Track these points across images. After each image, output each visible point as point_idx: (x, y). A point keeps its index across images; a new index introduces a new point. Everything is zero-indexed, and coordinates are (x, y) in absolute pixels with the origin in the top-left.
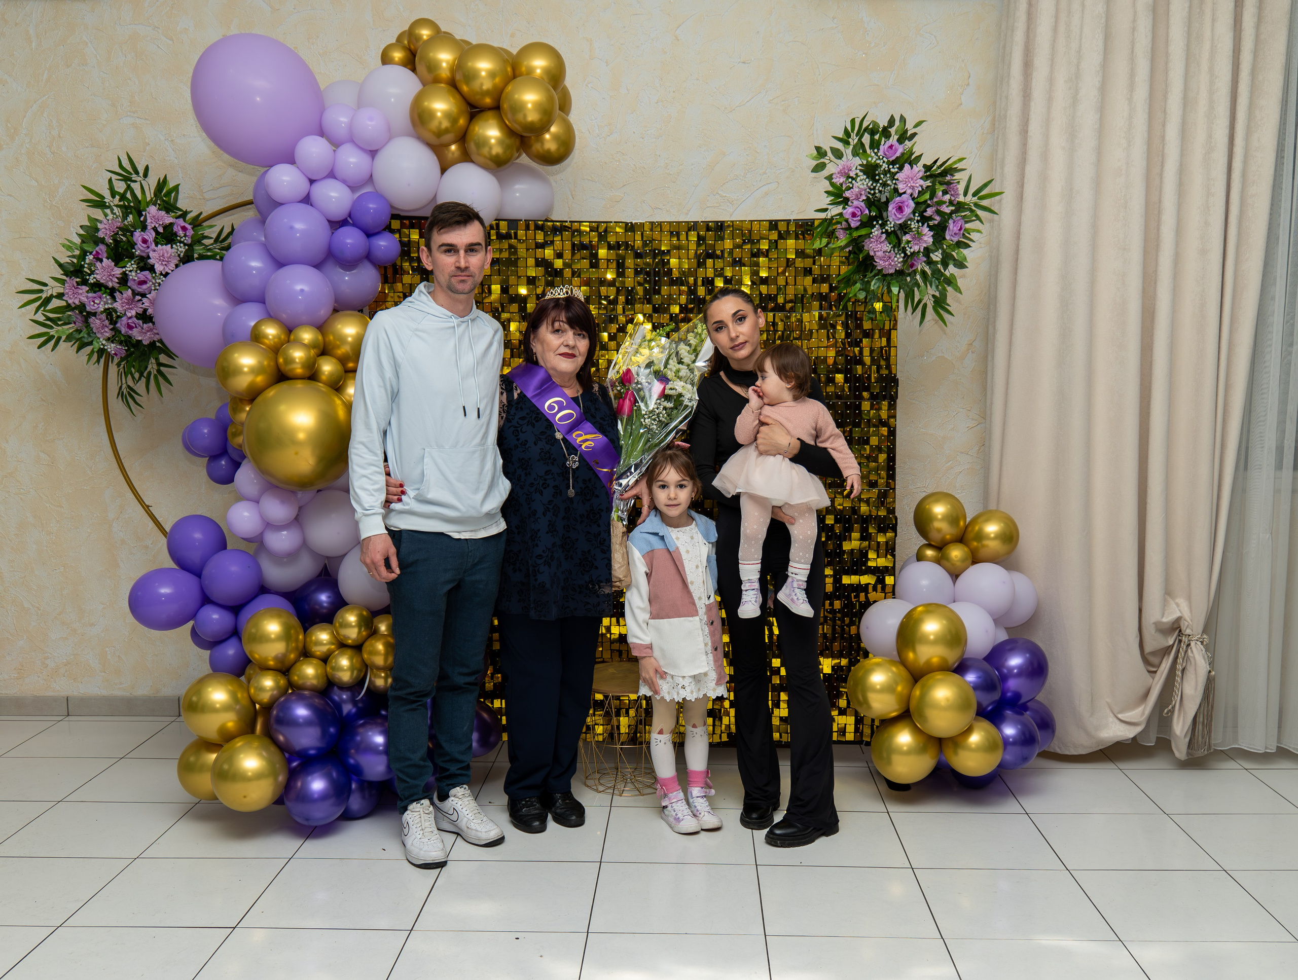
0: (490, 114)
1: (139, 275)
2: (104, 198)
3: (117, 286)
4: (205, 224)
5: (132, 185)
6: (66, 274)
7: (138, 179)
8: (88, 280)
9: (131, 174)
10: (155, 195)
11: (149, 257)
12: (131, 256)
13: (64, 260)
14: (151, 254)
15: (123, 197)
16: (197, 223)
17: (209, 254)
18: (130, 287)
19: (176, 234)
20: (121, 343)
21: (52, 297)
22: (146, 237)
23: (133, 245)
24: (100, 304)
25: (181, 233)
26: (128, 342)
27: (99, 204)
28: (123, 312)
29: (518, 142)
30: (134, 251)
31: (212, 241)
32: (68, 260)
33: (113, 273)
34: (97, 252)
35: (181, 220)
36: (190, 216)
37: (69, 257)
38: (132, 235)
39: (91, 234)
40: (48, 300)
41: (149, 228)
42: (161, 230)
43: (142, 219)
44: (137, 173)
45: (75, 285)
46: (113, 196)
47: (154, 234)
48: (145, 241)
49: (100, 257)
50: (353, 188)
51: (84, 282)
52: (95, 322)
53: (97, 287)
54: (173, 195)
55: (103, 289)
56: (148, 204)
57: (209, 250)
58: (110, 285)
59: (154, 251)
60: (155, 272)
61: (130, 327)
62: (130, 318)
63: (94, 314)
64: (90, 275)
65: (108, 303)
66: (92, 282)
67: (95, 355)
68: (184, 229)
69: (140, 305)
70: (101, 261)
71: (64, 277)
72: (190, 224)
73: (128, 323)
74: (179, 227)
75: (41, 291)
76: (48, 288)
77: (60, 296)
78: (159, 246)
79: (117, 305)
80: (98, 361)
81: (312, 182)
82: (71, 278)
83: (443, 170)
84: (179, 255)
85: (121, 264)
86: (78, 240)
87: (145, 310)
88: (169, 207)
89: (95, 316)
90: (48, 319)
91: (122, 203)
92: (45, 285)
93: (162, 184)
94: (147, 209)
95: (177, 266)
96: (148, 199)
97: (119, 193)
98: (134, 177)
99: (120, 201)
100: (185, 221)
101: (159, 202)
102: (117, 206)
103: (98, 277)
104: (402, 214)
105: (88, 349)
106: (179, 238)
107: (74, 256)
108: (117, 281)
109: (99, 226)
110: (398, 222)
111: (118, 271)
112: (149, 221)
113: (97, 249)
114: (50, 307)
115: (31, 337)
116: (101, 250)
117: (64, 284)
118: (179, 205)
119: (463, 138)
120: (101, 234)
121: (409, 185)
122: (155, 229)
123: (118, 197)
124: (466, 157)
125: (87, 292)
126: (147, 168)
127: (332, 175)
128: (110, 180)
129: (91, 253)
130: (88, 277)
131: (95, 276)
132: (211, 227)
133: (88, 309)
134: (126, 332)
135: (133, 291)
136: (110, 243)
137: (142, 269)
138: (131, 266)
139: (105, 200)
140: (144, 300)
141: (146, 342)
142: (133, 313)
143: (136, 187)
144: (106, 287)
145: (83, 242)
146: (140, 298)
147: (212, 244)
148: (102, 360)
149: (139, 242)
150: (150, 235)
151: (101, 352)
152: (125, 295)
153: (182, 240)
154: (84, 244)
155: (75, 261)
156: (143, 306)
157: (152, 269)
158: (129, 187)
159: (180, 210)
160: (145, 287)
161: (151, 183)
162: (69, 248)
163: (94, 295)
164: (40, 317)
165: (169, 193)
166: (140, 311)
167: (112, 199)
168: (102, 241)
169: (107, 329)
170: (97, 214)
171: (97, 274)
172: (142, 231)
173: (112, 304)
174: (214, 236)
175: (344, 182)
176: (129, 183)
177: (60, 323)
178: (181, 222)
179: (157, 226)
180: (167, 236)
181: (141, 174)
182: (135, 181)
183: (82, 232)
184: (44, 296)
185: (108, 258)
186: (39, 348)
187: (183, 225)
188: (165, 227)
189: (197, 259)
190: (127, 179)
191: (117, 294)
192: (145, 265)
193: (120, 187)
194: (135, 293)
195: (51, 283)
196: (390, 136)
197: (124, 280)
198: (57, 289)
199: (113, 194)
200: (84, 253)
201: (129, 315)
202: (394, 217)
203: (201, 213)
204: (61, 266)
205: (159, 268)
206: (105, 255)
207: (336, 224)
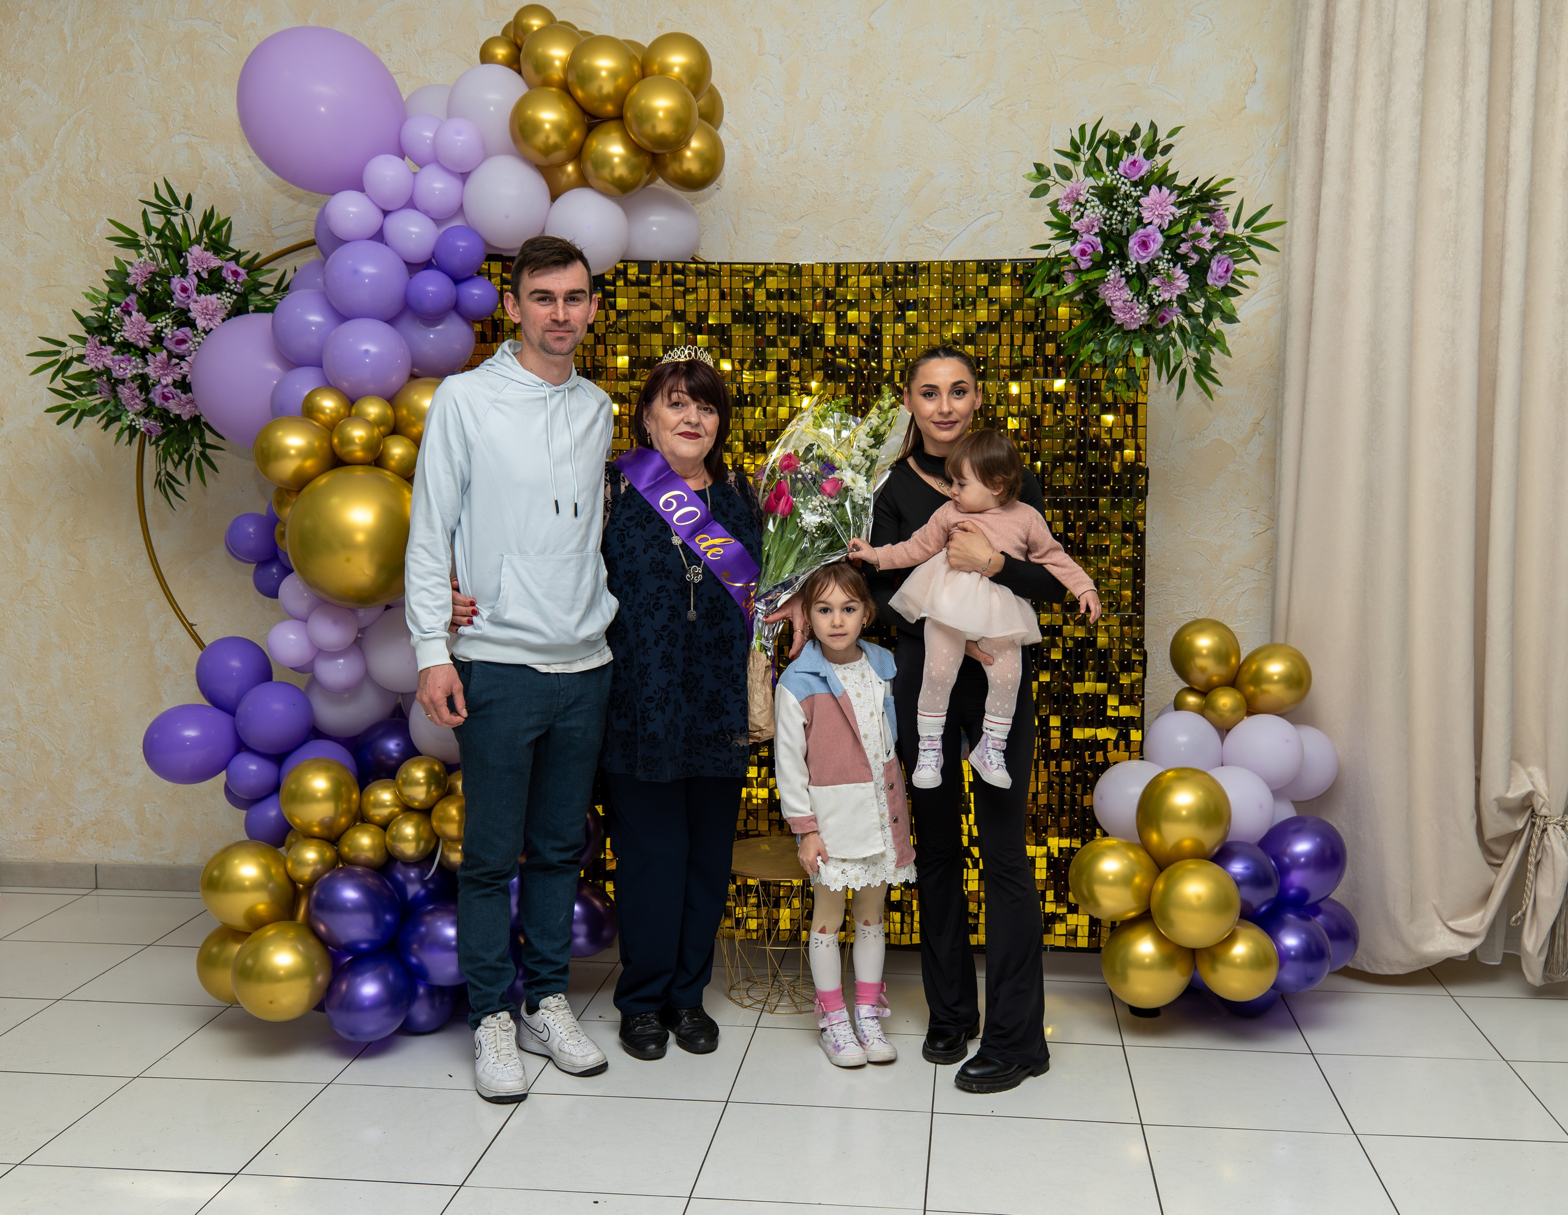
0: (613, 125)
1: (177, 333)
2: (137, 235)
3: (149, 345)
4: (264, 268)
5: (173, 219)
6: (88, 332)
7: (180, 211)
8: (114, 338)
9: (170, 205)
10: (201, 231)
11: (189, 310)
12: (167, 309)
13: (87, 313)
14: (192, 306)
15: (161, 234)
16: (253, 267)
17: (268, 305)
18: (165, 348)
19: (225, 281)
20: (155, 419)
21: (72, 359)
22: (186, 284)
23: (170, 295)
24: (127, 368)
25: (231, 279)
26: (164, 416)
27: (132, 243)
28: (157, 380)
29: (647, 160)
30: (169, 301)
31: (270, 290)
32: (93, 314)
33: (144, 330)
34: (126, 303)
35: (233, 262)
36: (243, 260)
37: (93, 309)
38: (169, 283)
39: (119, 281)
40: (67, 364)
41: (190, 272)
42: (205, 275)
43: (182, 261)
44: (177, 203)
45: (98, 345)
46: (149, 233)
47: (196, 280)
48: (184, 290)
49: (130, 309)
50: (438, 221)
51: (111, 342)
52: (124, 392)
53: (126, 347)
54: (225, 229)
55: (132, 349)
56: (191, 245)
57: (268, 301)
58: (141, 344)
59: (196, 302)
60: (197, 330)
61: (166, 398)
62: (166, 386)
63: (123, 382)
64: (117, 331)
65: (138, 368)
66: (118, 340)
67: (127, 433)
68: (236, 274)
69: (177, 370)
70: (130, 314)
71: (86, 335)
72: (244, 268)
73: (163, 393)
74: (229, 272)
75: (58, 353)
76: (66, 349)
77: (81, 358)
78: (203, 295)
79: (149, 370)
80: (130, 442)
81: (386, 213)
82: (93, 335)
83: (554, 197)
84: (227, 307)
85: (153, 318)
86: (105, 289)
87: (184, 377)
88: (218, 247)
89: (124, 384)
90: (70, 387)
91: (160, 242)
92: (63, 345)
93: (208, 218)
94: (190, 249)
95: (223, 320)
96: (193, 236)
97: (155, 229)
98: (174, 209)
99: (158, 238)
100: (237, 264)
101: (206, 240)
102: (154, 245)
103: (126, 335)
104: (505, 254)
105: (115, 427)
106: (227, 286)
107: (99, 309)
108: (149, 339)
109: (129, 269)
110: (500, 264)
111: (150, 328)
112: (190, 264)
113: (128, 299)
114: (71, 371)
115: (48, 411)
116: (132, 301)
117: (85, 344)
118: (231, 245)
119: (578, 154)
120: (130, 281)
121: (507, 217)
122: (197, 274)
123: (154, 234)
124: (583, 181)
125: (114, 353)
126: (189, 198)
127: (411, 204)
128: (145, 213)
129: (118, 305)
130: (113, 335)
131: (122, 333)
132: (271, 271)
133: (114, 375)
134: (161, 404)
135: (170, 352)
136: (145, 293)
137: (180, 325)
138: (163, 321)
139: (139, 238)
140: (183, 364)
141: (185, 418)
142: (169, 380)
143: (177, 221)
144: (137, 348)
145: (111, 291)
146: (178, 361)
147: (272, 294)
148: (137, 440)
149: (178, 291)
150: (192, 282)
151: (133, 430)
152: (158, 358)
153: (232, 288)
154: (111, 294)
155: (101, 314)
156: (181, 371)
157: (192, 325)
158: (168, 221)
159: (232, 250)
160: (184, 347)
161: (195, 217)
162: (93, 299)
163: (121, 357)
164: (59, 384)
165: (218, 228)
166: (178, 377)
167: (147, 237)
168: (132, 289)
169: (137, 401)
170: (129, 255)
171: (125, 331)
172: (182, 276)
173: (143, 368)
174: (274, 283)
175: (426, 213)
176: (168, 216)
177: (84, 392)
178: (233, 266)
179: (200, 270)
180: (213, 282)
181: (183, 205)
182: (176, 215)
183: (108, 279)
184: (62, 358)
185: (138, 311)
186: (59, 423)
187: (234, 269)
188: (211, 272)
189: (253, 312)
190: (165, 212)
191: (149, 357)
192: (184, 319)
193: (157, 221)
194: (171, 355)
195: (71, 343)
196: (486, 154)
197: (157, 339)
198: (77, 349)
199: (149, 230)
200: (111, 303)
201: (164, 382)
202: (491, 258)
203: (257, 256)
204: (82, 320)
205: (201, 323)
206: (136, 307)
207: (413, 267)
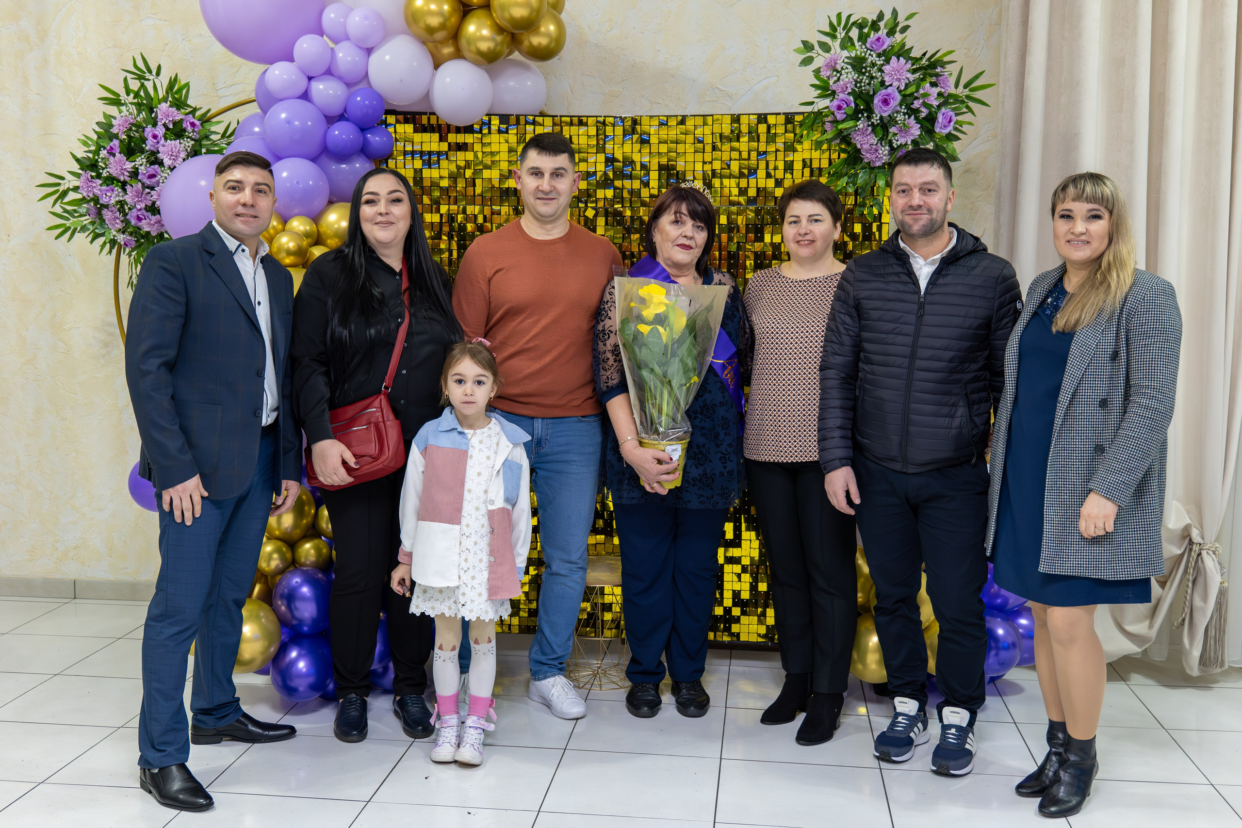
0: (480, 12)
1: (149, 169)
2: (120, 96)
3: (128, 179)
4: (214, 120)
5: (146, 83)
6: (82, 169)
7: (151, 77)
8: (102, 173)
9: (145, 73)
10: (167, 93)
11: (158, 152)
12: (142, 151)
13: (80, 154)
14: (161, 149)
15: (137, 95)
16: (206, 119)
17: (216, 148)
18: (140, 181)
19: (185, 130)
20: (131, 234)
21: (69, 189)
22: (156, 133)
23: (144, 140)
24: (112, 197)
25: (189, 129)
26: (137, 232)
27: (116, 102)
28: (133, 205)
29: (508, 38)
30: (144, 145)
31: (219, 136)
32: (84, 155)
33: (124, 167)
34: (111, 147)
35: (191, 116)
36: (198, 114)
37: (85, 152)
38: (143, 132)
39: (106, 130)
40: (65, 193)
41: (159, 124)
42: (171, 126)
43: (153, 115)
44: (150, 72)
45: (90, 178)
46: (128, 94)
47: (164, 130)
48: (155, 137)
49: (114, 152)
50: (349, 85)
51: (99, 176)
52: (107, 214)
53: (111, 180)
54: (184, 92)
55: (115, 182)
56: (160, 102)
57: (216, 145)
58: (122, 178)
59: (164, 146)
60: (164, 166)
61: (139, 219)
62: (140, 210)
63: (106, 206)
64: (103, 169)
65: (119, 196)
66: (105, 175)
67: (108, 245)
68: (193, 125)
69: (148, 197)
70: (114, 155)
71: (80, 172)
72: (199, 120)
73: (138, 216)
74: (188, 123)
75: (59, 184)
76: (65, 181)
77: (76, 189)
78: (168, 141)
79: (128, 199)
80: (110, 252)
81: (310, 79)
82: (86, 171)
83: (437, 66)
84: (187, 150)
85: (132, 158)
86: (95, 137)
87: (154, 203)
88: (179, 104)
89: (108, 208)
90: (66, 211)
91: (136, 101)
92: (63, 178)
93: (172, 83)
94: (159, 106)
95: (184, 160)
96: (161, 96)
97: (133, 91)
98: (147, 75)
99: (134, 98)
100: (194, 117)
101: (170, 99)
102: (131, 103)
103: (111, 171)
104: (398, 109)
105: (101, 240)
106: (187, 134)
107: (90, 152)
108: (128, 174)
109: (114, 122)
110: (394, 117)
111: (129, 166)
112: (160, 117)
113: (111, 144)
114: (66, 200)
115: (49, 229)
116: (115, 145)
117: (79, 178)
118: (189, 102)
119: (455, 35)
120: (115, 130)
121: (401, 81)
122: (165, 125)
123: (132, 95)
124: (458, 55)
125: (101, 185)
126: (159, 68)
127: (329, 72)
128: (125, 79)
129: (105, 148)
130: (101, 171)
131: (108, 170)
132: (219, 122)
133: (101, 202)
134: (135, 224)
135: (143, 184)
136: (124, 139)
137: (152, 163)
138: (140, 161)
139: (121, 98)
140: (153, 192)
141: (154, 234)
142: (143, 206)
143: (149, 85)
144: (118, 181)
145: (99, 137)
146: (149, 191)
147: (219, 140)
148: (114, 251)
149: (150, 138)
150: (160, 131)
151: (113, 242)
152: (135, 188)
153: (190, 135)
154: (100, 140)
155: (91, 155)
156: (151, 199)
157: (161, 163)
158: (142, 85)
159: (190, 107)
160: (154, 180)
161: (163, 82)
162: (85, 144)
163: (107, 188)
164: (58, 209)
165: (180, 90)
166: (149, 203)
167: (126, 97)
168: (116, 136)
169: (118, 221)
170: (113, 110)
171: (110, 168)
172: (153, 126)
173: (123, 196)
174: (222, 132)
175: (340, 78)
176: (143, 81)
177: (76, 215)
178: (190, 118)
179: (167, 122)
180: (177, 131)
181: (154, 73)
182: (149, 80)
183: (98, 129)
184: (61, 188)
185: (120, 153)
186: (56, 238)
187: (191, 121)
188: (175, 123)
189: (205, 153)
190: (141, 78)
191: (128, 187)
192: (155, 160)
193: (135, 85)
194: (144, 186)
195: (69, 177)
196: (387, 35)
197: (135, 174)
198: (73, 182)
199: (128, 92)
200: (99, 148)
201: (138, 207)
202: (389, 112)
203: (209, 111)
204: (77, 160)
205: (167, 162)
206: (118, 150)
207: (331, 120)
